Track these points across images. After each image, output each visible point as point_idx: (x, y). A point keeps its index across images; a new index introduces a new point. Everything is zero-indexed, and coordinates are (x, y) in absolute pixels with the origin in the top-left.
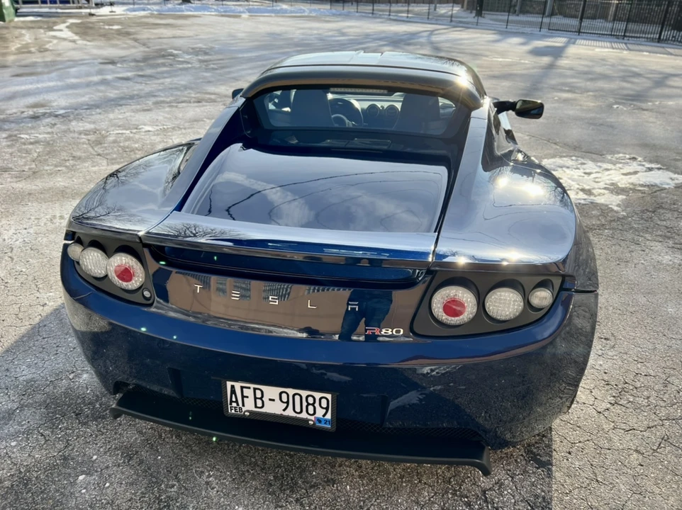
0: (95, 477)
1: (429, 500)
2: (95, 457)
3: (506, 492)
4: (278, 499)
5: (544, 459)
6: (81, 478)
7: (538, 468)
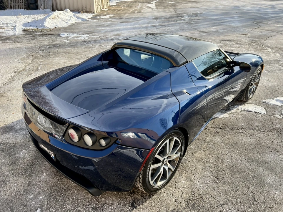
0: (27, 151)
1: (88, 197)
2: (31, 147)
3: (111, 207)
4: (55, 177)
5: (135, 205)
6: (24, 150)
7: (130, 206)
